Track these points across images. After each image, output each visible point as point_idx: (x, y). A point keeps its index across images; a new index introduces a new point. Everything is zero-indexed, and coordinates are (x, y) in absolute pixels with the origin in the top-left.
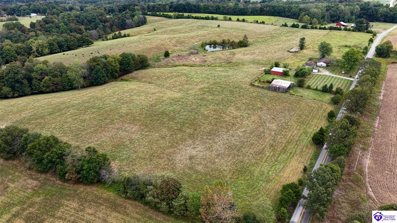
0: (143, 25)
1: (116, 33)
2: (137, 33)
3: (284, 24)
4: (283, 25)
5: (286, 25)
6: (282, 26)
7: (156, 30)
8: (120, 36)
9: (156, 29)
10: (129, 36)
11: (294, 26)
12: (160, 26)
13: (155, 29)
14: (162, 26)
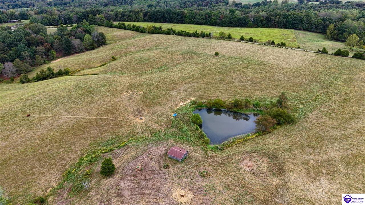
0: (99, 46)
1: (43, 70)
2: (84, 66)
3: (321, 50)
4: (319, 51)
5: (324, 52)
6: (317, 52)
7: (115, 60)
8: (51, 75)
9: (116, 57)
10: (67, 73)
11: (339, 53)
12: (124, 50)
13: (113, 58)
14: (128, 50)
